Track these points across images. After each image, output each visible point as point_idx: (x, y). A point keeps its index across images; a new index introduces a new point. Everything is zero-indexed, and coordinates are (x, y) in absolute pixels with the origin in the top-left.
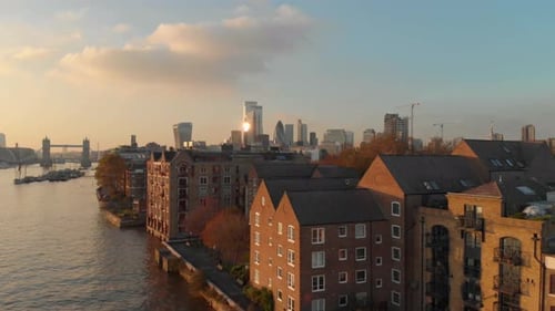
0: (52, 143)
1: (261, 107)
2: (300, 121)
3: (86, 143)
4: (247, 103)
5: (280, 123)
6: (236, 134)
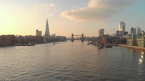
0: (74, 35)
1: (125, 23)
2: (138, 27)
3: (83, 35)
4: (120, 22)
5: (132, 29)
6: (118, 32)
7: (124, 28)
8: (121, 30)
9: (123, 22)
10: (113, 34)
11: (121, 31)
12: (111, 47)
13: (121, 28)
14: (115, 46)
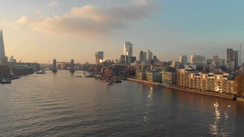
0: (57, 61)
1: (132, 45)
2: (149, 51)
3: (72, 61)
4: (125, 43)
5: (142, 52)
6: (123, 56)
7: (130, 51)
8: (127, 54)
9: (129, 42)
10: (116, 60)
11: (127, 56)
12: (121, 82)
13: (127, 51)
14: (124, 80)
